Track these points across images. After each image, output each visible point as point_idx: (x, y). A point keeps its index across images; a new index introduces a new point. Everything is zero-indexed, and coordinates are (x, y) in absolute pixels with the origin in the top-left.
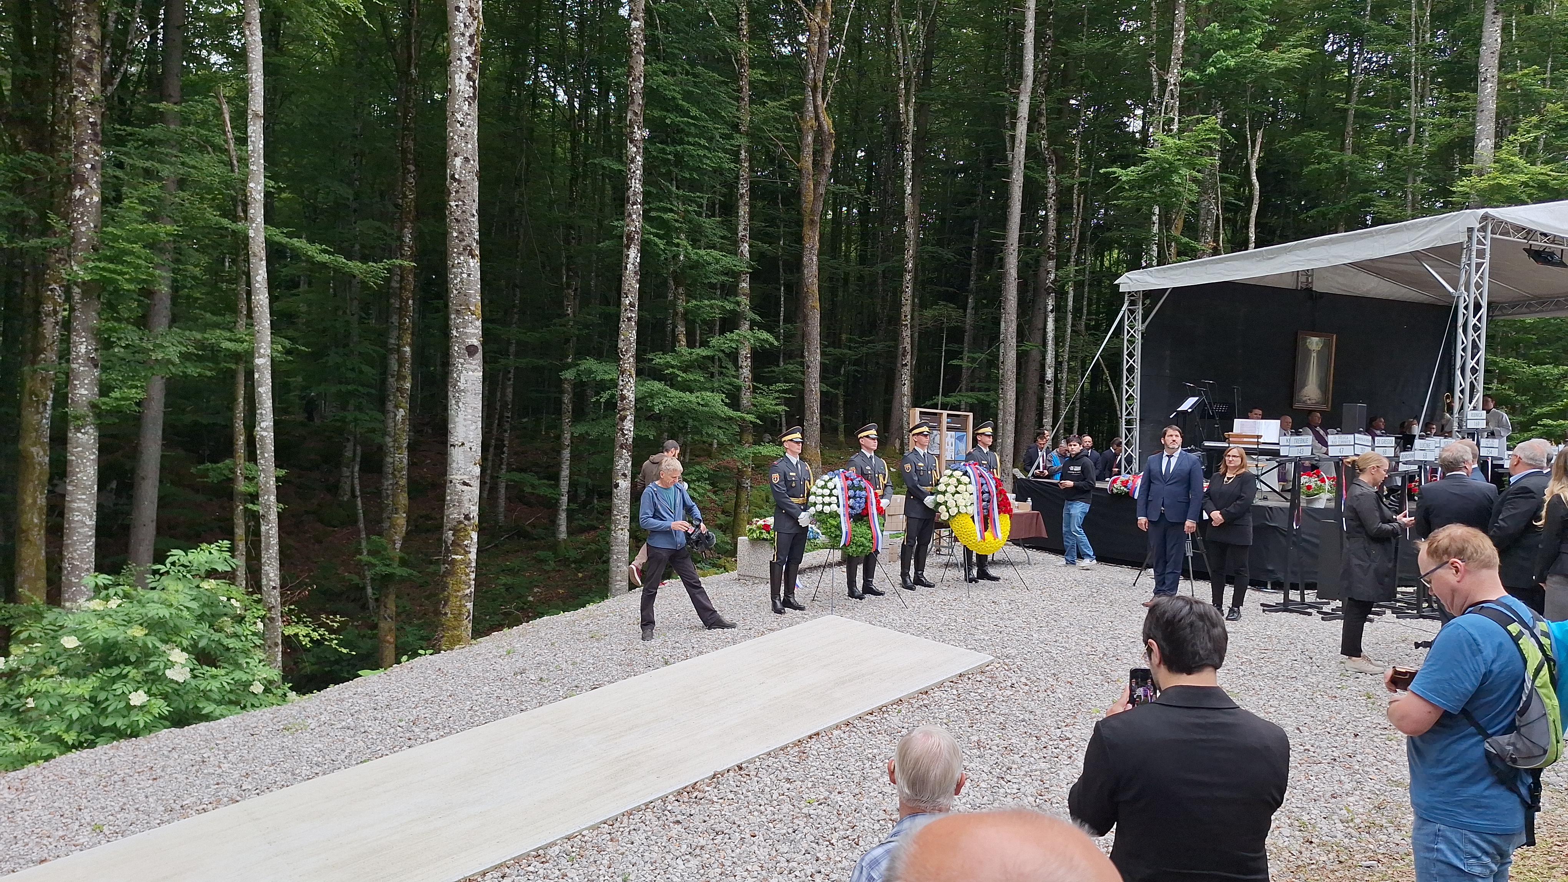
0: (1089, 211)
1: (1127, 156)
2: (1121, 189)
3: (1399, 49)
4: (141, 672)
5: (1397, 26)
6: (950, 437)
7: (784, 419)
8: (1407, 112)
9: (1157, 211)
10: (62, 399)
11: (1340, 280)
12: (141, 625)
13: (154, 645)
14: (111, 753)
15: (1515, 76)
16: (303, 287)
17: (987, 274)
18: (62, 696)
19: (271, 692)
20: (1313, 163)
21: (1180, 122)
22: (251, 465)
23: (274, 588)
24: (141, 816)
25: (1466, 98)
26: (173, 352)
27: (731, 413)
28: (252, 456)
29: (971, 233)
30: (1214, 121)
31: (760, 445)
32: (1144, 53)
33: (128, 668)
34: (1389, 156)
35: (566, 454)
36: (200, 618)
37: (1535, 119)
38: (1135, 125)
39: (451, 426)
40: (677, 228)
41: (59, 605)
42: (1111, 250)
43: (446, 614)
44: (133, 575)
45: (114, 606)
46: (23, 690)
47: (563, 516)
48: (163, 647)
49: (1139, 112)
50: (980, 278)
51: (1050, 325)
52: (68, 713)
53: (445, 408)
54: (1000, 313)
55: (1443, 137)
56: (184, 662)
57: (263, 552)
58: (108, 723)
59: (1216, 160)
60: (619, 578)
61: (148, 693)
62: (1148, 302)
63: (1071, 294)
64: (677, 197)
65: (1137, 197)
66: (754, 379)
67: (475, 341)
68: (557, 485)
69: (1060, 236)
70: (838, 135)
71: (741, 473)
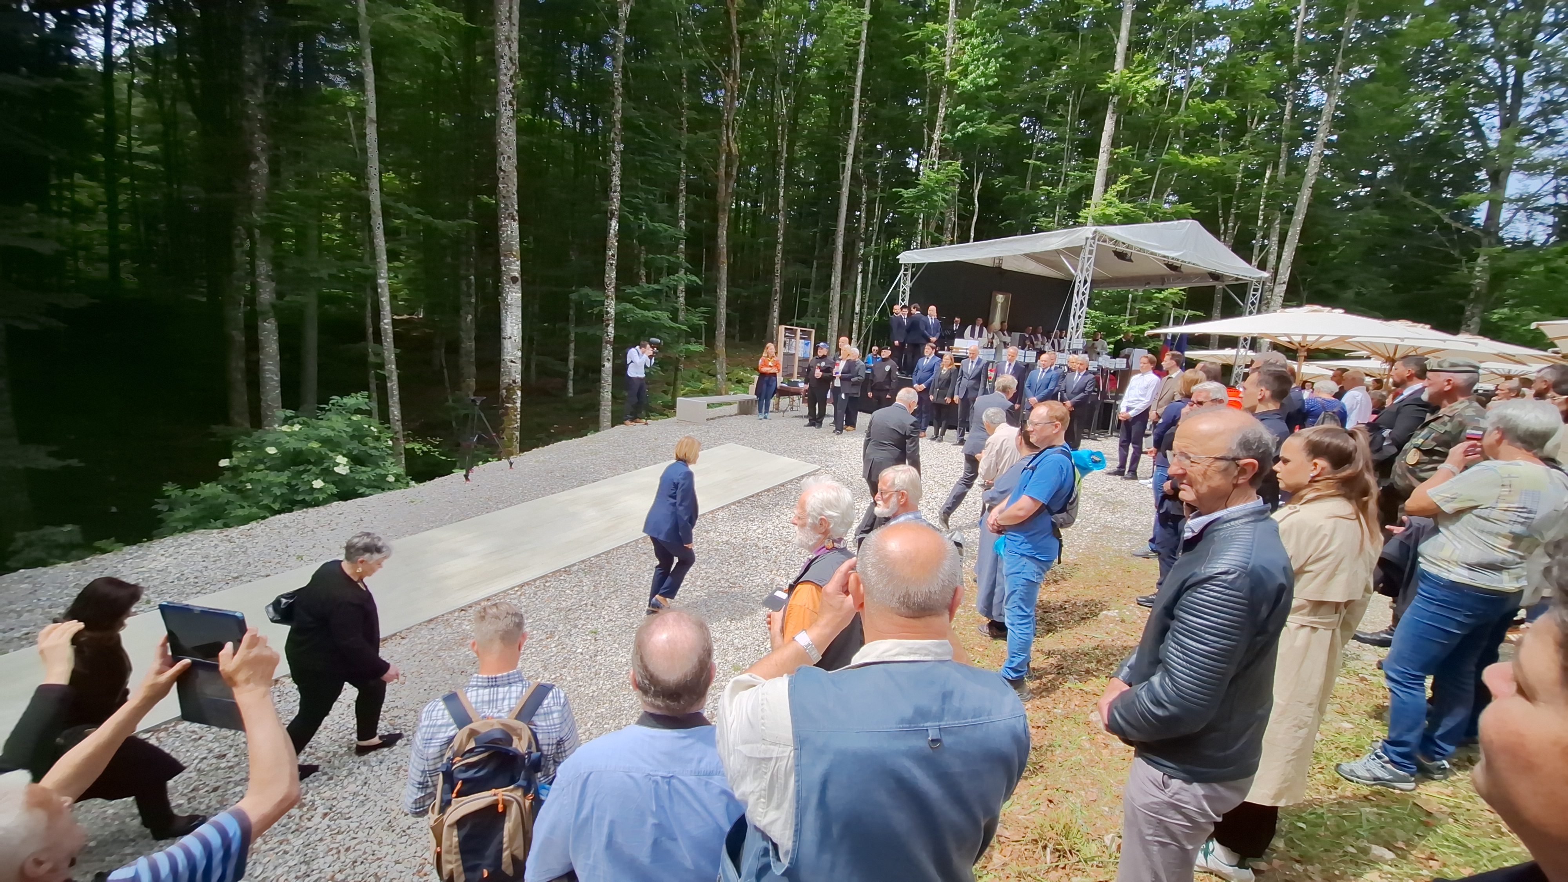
0: (884, 215)
1: (907, 182)
2: (904, 202)
3: (1061, 129)
4: (317, 469)
5: (1061, 116)
6: (801, 344)
7: (703, 329)
8: (1061, 167)
9: (922, 217)
10: (252, 300)
11: (1017, 263)
12: (316, 441)
13: (325, 453)
14: (303, 515)
15: (1118, 151)
16: (403, 236)
17: (825, 249)
18: (269, 482)
19: (400, 481)
20: (1009, 194)
21: (939, 164)
22: (379, 346)
23: (398, 420)
24: (326, 551)
25: (1093, 162)
27: (675, 325)
28: (378, 340)
30: (957, 165)
31: (689, 344)
32: (921, 120)
33: (310, 467)
34: (1049, 193)
35: (572, 346)
36: (352, 437)
37: (1127, 177)
38: (912, 164)
39: (503, 327)
40: (642, 209)
41: (261, 427)
42: (895, 238)
43: (504, 438)
44: (307, 411)
45: (297, 429)
46: (243, 478)
47: (571, 383)
48: (331, 454)
49: (915, 156)
51: (859, 281)
52: (274, 492)
53: (500, 315)
54: (832, 271)
55: (1079, 183)
56: (345, 463)
57: (390, 399)
58: (300, 498)
59: (957, 189)
60: (606, 420)
61: (324, 481)
62: (914, 270)
63: (872, 262)
64: (642, 189)
65: (911, 207)
66: (686, 304)
67: (516, 274)
68: (567, 365)
69: (867, 229)
70: (740, 157)
71: (678, 361)
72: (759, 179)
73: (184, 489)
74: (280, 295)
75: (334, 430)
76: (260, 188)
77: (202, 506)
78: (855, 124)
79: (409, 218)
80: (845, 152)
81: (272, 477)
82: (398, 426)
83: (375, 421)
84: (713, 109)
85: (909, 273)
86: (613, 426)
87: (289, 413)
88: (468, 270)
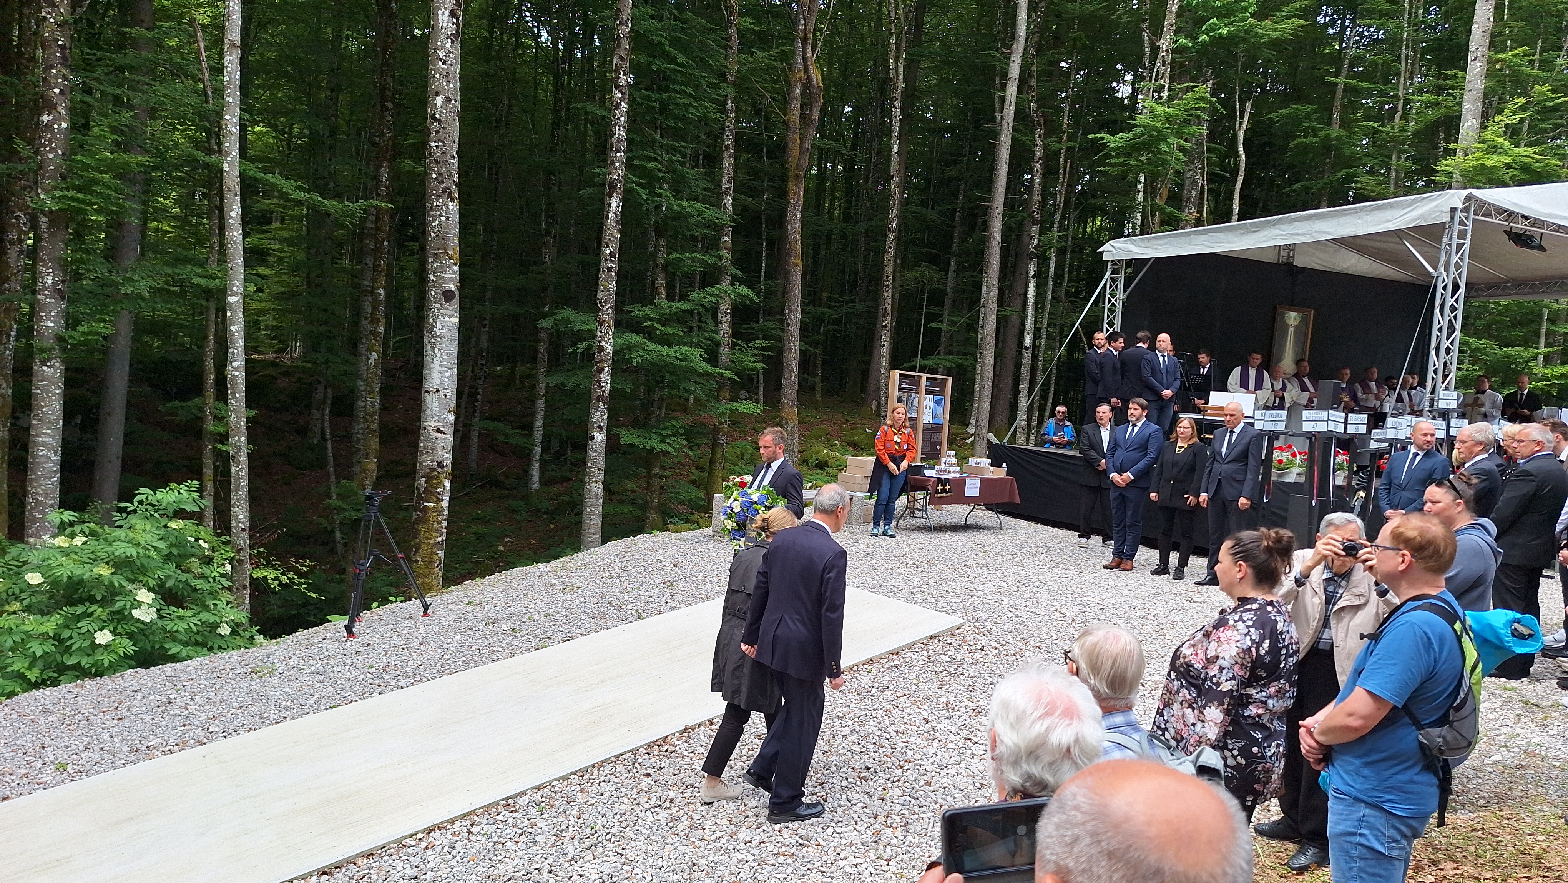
0: (1075, 177)
1: (1115, 122)
2: (1109, 157)
3: (1391, 24)
4: (107, 611)
6: (928, 401)
7: (761, 377)
8: (1396, 87)
9: (1142, 179)
11: (1321, 255)
12: (107, 563)
13: (120, 584)
14: (75, 691)
15: (1504, 56)
17: (971, 236)
18: (26, 633)
19: (238, 635)
20: (1299, 136)
21: (1170, 89)
22: (221, 405)
23: (243, 530)
24: (106, 756)
25: (1455, 77)
26: (143, 286)
27: (710, 369)
28: (222, 394)
29: (956, 195)
30: (1204, 89)
31: (737, 402)
32: (1137, 18)
33: (94, 607)
34: (1376, 132)
35: (541, 404)
36: (167, 558)
37: (1522, 100)
38: (1124, 91)
39: (426, 372)
40: (660, 178)
41: (22, 540)
42: (1095, 217)
43: (417, 561)
44: (98, 512)
45: (79, 544)
47: (536, 466)
48: (129, 587)
49: (1129, 77)
50: (963, 241)
51: (1031, 291)
52: (31, 650)
53: (420, 352)
54: (982, 277)
55: (1430, 115)
56: (150, 602)
57: (233, 494)
58: (72, 661)
59: (1204, 130)
60: (592, 531)
61: (113, 632)
62: (1129, 270)
63: (1054, 259)
64: (662, 146)
65: (1123, 164)
66: (733, 335)
67: (452, 286)
69: (1044, 202)
70: (827, 88)
71: (716, 430)
75: (138, 545)
78: (1022, 28)
80: (1005, 75)
82: (243, 540)
83: (205, 529)
85: (1122, 275)
86: (604, 541)
87: (70, 515)
88: (375, 279)
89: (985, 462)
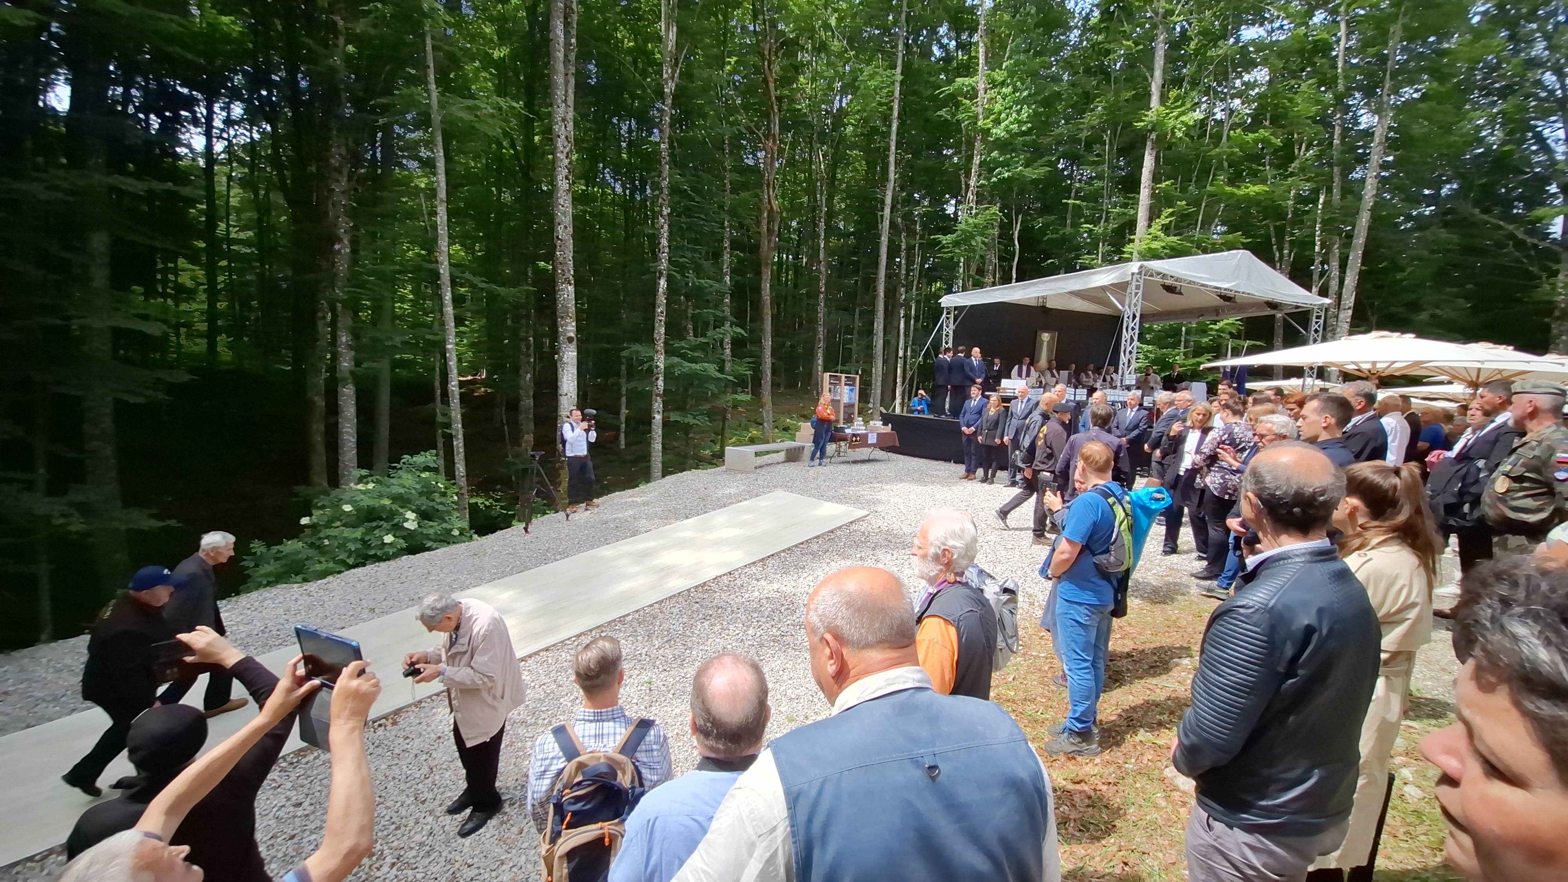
0: (924, 260)
1: (946, 228)
2: (943, 247)
4: (389, 525)
5: (1098, 155)
6: (845, 390)
7: (750, 379)
8: (1101, 205)
9: (962, 260)
10: (333, 368)
11: (1062, 301)
12: (388, 498)
13: (396, 509)
14: (375, 569)
15: (1160, 185)
16: (468, 303)
17: (867, 296)
18: (345, 538)
19: (464, 535)
20: (1049, 234)
21: (976, 208)
22: (446, 407)
23: (463, 477)
25: (1134, 198)
27: (720, 376)
30: (995, 209)
31: (736, 394)
32: (957, 168)
33: (382, 522)
34: (1092, 230)
35: (624, 400)
36: (421, 494)
37: (1171, 210)
38: (950, 210)
39: (559, 384)
41: (338, 487)
42: (936, 283)
44: (380, 470)
45: (371, 488)
46: (322, 535)
47: (622, 436)
48: (401, 510)
49: (953, 202)
51: (902, 326)
52: (349, 548)
54: (874, 318)
55: (1121, 221)
56: (413, 519)
57: (455, 457)
58: (372, 552)
59: (996, 232)
60: (656, 470)
61: (394, 536)
62: (956, 313)
63: (914, 307)
64: (688, 249)
65: (951, 252)
66: (733, 355)
67: (572, 335)
68: (619, 418)
69: (907, 274)
70: (781, 213)
71: (725, 410)
72: (800, 232)
73: (269, 546)
74: (358, 363)
75: (404, 487)
76: (342, 267)
77: (284, 562)
78: (892, 176)
79: (473, 286)
80: (883, 202)
81: (348, 533)
82: (463, 482)
83: (442, 477)
84: (755, 170)
85: (952, 316)
86: (664, 476)
87: (364, 472)
88: (527, 332)
89: (879, 423)
